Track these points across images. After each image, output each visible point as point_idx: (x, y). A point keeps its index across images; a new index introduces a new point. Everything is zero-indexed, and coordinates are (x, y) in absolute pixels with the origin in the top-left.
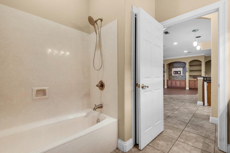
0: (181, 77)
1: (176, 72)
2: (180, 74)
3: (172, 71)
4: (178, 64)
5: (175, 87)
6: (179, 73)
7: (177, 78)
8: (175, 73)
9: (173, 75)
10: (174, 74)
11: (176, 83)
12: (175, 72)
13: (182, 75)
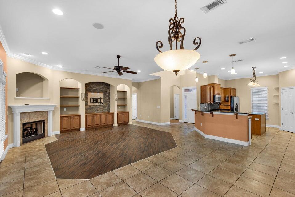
0: (102, 108)
1: (95, 100)
2: (100, 103)
4: (98, 86)
5: (100, 126)
6: (99, 101)
7: (96, 110)
9: (89, 104)
10: (91, 103)
11: (100, 119)
12: (92, 100)
13: (103, 104)
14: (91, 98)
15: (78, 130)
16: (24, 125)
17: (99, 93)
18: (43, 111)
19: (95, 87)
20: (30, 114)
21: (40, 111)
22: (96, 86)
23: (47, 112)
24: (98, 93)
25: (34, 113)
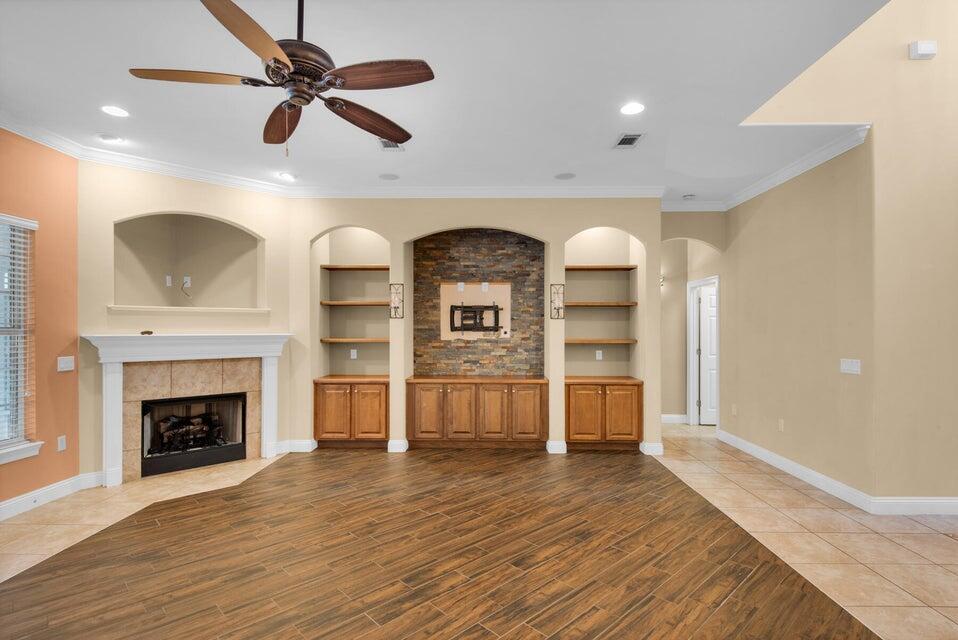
0: (503, 352)
1: (471, 317)
2: (496, 328)
3: (436, 307)
4: (484, 250)
5: (474, 440)
6: (488, 319)
7: (475, 362)
8: (458, 323)
9: (446, 334)
10: (453, 329)
11: (476, 405)
12: (458, 315)
13: (508, 336)
14: (453, 309)
15: (382, 446)
16: (148, 407)
17: (491, 281)
18: (239, 359)
19: (472, 255)
20: (176, 368)
21: (223, 360)
22: (476, 250)
23: (255, 365)
24: (485, 285)
25: (194, 366)
